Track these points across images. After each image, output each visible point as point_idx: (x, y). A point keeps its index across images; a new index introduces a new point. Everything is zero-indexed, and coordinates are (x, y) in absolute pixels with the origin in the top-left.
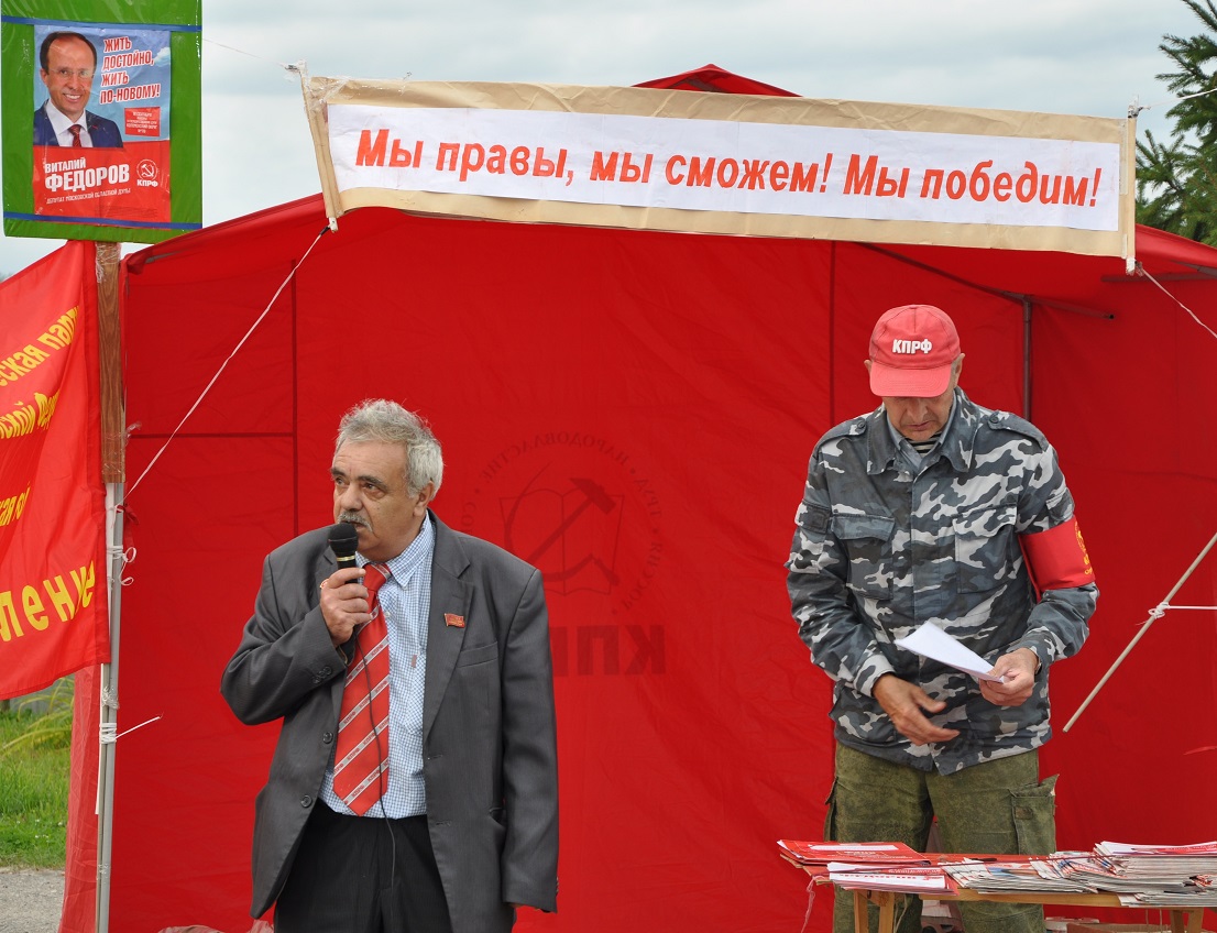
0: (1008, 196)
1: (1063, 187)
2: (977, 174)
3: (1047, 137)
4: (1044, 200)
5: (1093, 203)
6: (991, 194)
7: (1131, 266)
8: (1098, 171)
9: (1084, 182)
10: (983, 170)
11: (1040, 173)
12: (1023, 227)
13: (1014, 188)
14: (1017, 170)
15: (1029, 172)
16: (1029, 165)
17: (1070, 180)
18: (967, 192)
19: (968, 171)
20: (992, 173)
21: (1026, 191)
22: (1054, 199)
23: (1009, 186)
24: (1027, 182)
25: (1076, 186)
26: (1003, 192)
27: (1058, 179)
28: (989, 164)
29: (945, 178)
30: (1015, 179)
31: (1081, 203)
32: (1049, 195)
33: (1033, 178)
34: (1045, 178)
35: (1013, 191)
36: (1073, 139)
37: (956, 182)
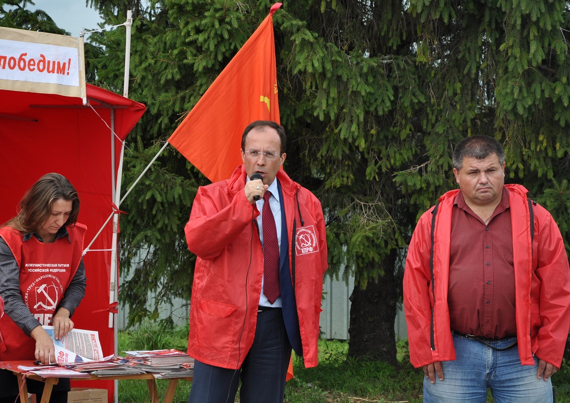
0: (34, 69)
1: (56, 66)
2: (21, 59)
3: (49, 44)
4: (49, 72)
5: (68, 74)
6: (27, 68)
7: (85, 102)
8: (70, 60)
9: (64, 64)
10: (23, 57)
11: (47, 60)
12: (40, 83)
13: (36, 65)
14: (37, 58)
15: (42, 59)
16: (42, 56)
17: (59, 63)
18: (17, 67)
19: (17, 57)
20: (27, 59)
21: (41, 67)
22: (53, 71)
23: (34, 65)
24: (42, 63)
25: (61, 66)
26: (32, 67)
27: (54, 62)
28: (25, 54)
29: (7, 60)
30: (37, 62)
31: (64, 74)
32: (51, 69)
33: (44, 61)
34: (49, 62)
35: (36, 67)
36: (59, 45)
37: (12, 62)
